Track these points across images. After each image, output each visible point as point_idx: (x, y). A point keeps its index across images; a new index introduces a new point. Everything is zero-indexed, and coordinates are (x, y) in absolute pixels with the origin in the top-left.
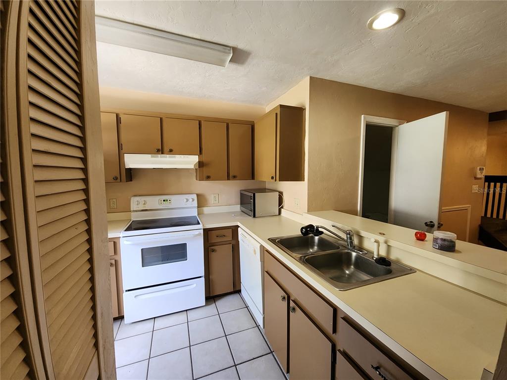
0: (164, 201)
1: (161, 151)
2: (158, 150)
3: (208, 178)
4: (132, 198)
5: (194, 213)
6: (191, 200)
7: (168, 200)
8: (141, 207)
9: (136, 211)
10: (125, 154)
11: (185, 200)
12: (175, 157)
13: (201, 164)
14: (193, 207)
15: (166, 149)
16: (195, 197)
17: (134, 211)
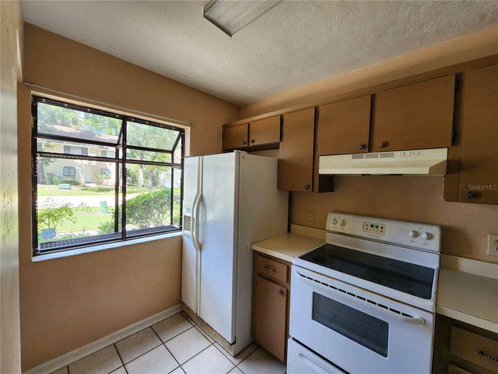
0: (372, 226)
1: (368, 148)
2: (363, 147)
3: (474, 197)
4: (330, 215)
5: (432, 262)
6: (424, 236)
7: (379, 227)
8: (338, 228)
9: (333, 232)
10: (320, 157)
11: (411, 234)
12: (393, 154)
13: (452, 167)
14: (433, 252)
15: (377, 142)
16: (436, 231)
17: (330, 232)
